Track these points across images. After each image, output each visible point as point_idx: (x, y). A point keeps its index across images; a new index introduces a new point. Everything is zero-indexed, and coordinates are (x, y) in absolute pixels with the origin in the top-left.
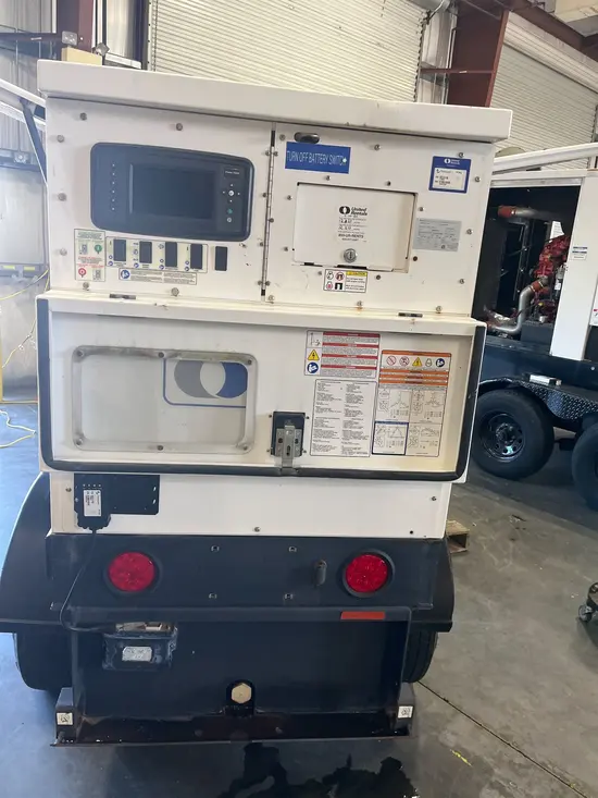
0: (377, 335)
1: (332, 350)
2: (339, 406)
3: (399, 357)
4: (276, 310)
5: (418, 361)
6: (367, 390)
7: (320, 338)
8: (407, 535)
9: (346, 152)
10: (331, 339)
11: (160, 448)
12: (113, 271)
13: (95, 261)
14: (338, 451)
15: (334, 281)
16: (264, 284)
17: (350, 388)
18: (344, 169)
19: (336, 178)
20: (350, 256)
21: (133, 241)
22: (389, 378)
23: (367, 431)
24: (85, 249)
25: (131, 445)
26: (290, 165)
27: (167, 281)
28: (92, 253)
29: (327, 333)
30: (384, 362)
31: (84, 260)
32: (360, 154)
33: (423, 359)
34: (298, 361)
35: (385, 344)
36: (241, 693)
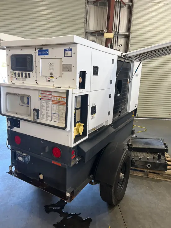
0: (51, 92)
1: (43, 95)
2: (45, 108)
3: (56, 97)
5: (59, 99)
6: (50, 105)
7: (41, 92)
8: (63, 144)
9: (47, 50)
10: (43, 92)
11: (17, 114)
12: (15, 79)
13: (13, 77)
14: (45, 119)
15: (48, 80)
16: (36, 80)
17: (47, 104)
18: (47, 54)
19: (47, 56)
20: (51, 74)
21: (17, 72)
22: (54, 102)
23: (51, 115)
25: (13, 113)
26: (39, 55)
27: (22, 80)
28: (12, 75)
29: (42, 91)
30: (53, 98)
31: (11, 76)
32: (50, 50)
33: (60, 98)
34: (38, 98)
35: (53, 94)
36: (41, 177)
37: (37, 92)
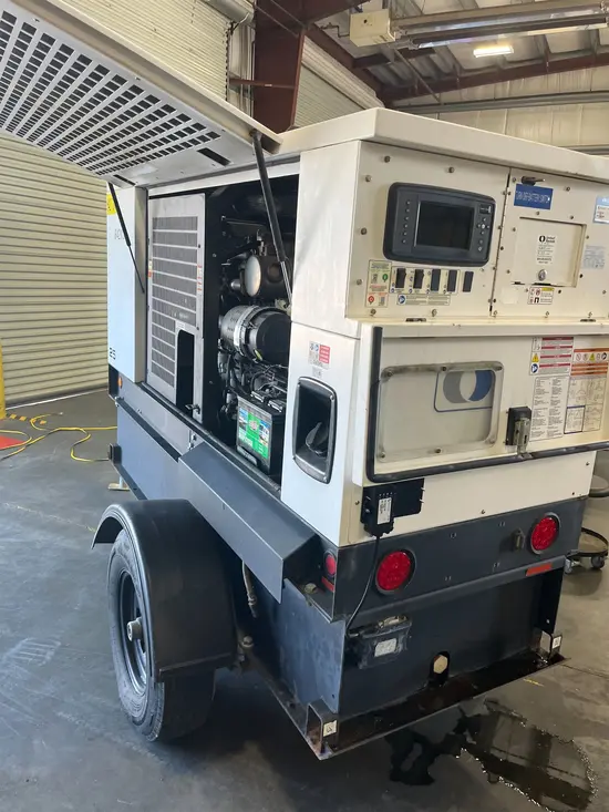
0: (570, 338)
1: (548, 352)
2: (547, 398)
3: (583, 354)
4: (498, 322)
5: (593, 356)
6: (564, 383)
7: (540, 343)
8: (570, 496)
9: (549, 192)
10: (547, 343)
11: (438, 451)
12: (393, 298)
13: (382, 288)
14: (544, 436)
15: (535, 296)
16: (493, 301)
17: (555, 382)
18: (547, 207)
19: (544, 214)
20: (541, 276)
21: (410, 268)
22: (575, 373)
23: (562, 418)
24: (375, 277)
25: (417, 453)
26: (517, 203)
27: (430, 303)
28: (380, 282)
29: (545, 338)
30: (574, 359)
31: (374, 288)
32: (559, 195)
33: (596, 354)
34: (527, 364)
35: (577, 344)
36: (440, 664)
37: (527, 345)
